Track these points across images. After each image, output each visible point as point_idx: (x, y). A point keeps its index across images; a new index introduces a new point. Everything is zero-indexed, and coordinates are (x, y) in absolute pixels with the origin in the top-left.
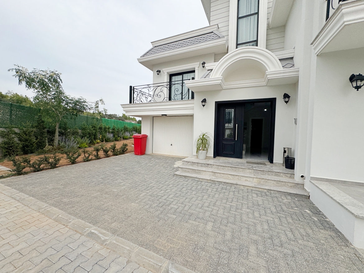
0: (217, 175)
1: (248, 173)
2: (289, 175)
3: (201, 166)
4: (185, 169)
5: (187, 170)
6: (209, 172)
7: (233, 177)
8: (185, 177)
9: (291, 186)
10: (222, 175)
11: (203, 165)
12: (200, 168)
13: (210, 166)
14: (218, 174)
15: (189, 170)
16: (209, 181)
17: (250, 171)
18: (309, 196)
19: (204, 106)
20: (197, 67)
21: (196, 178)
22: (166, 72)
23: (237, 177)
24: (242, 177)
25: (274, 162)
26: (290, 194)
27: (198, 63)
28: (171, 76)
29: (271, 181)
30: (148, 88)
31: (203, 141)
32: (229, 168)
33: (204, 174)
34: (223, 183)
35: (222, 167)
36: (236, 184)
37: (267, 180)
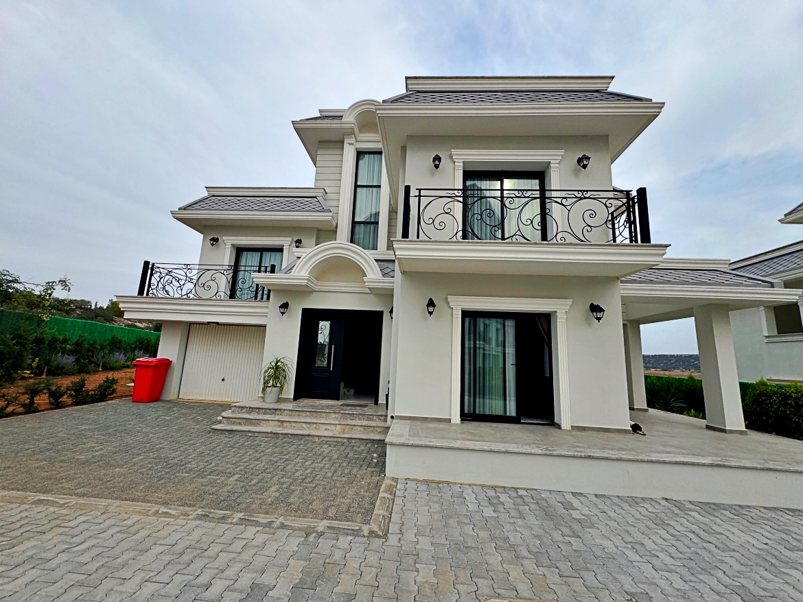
0: (285, 424)
1: (333, 419)
2: (383, 418)
3: (265, 413)
4: (234, 420)
5: (237, 421)
6: (273, 422)
7: (308, 425)
8: (230, 431)
9: (380, 432)
10: (293, 424)
11: (268, 411)
12: (261, 417)
13: (278, 412)
14: (288, 424)
15: (240, 421)
16: (270, 435)
17: (337, 415)
19: (283, 313)
20: (288, 244)
21: (249, 432)
22: (230, 244)
23: (315, 425)
24: (323, 425)
25: (379, 402)
26: (373, 441)
27: (290, 239)
28: (240, 251)
29: (358, 427)
30: (185, 270)
31: (277, 372)
32: (308, 413)
33: (265, 425)
34: (290, 436)
35: (297, 413)
36: (309, 436)
37: (354, 427)
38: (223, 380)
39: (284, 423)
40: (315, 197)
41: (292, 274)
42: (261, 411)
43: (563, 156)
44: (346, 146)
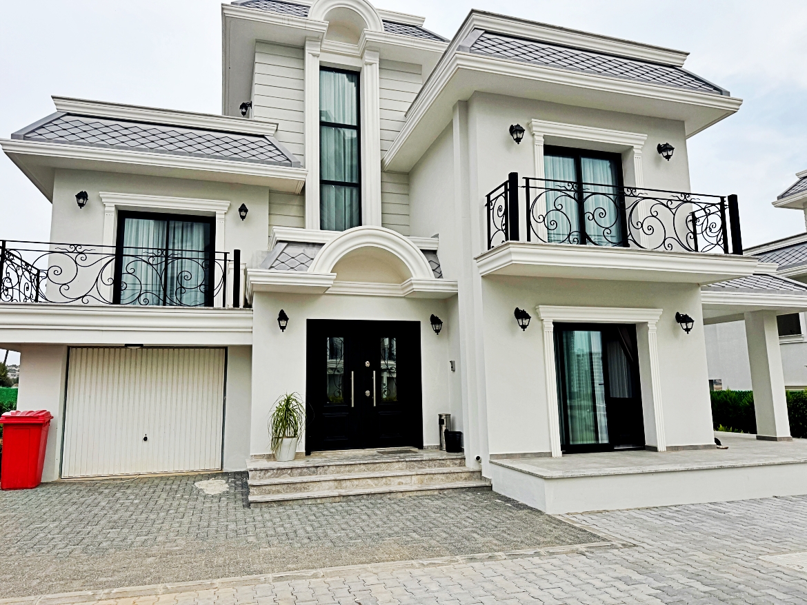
0: (344, 484)
1: (397, 469)
2: (458, 462)
3: (301, 475)
4: (269, 488)
5: (274, 488)
6: (327, 483)
7: (376, 481)
8: (280, 502)
9: (465, 479)
10: (356, 482)
11: (305, 470)
12: (305, 479)
14: (348, 482)
15: (278, 488)
16: (337, 499)
17: (400, 464)
18: (492, 486)
19: (283, 328)
20: (223, 212)
21: (308, 499)
22: (113, 205)
23: (384, 480)
24: (392, 479)
25: (425, 445)
26: (469, 489)
27: (227, 203)
28: (124, 215)
29: (438, 476)
32: (362, 467)
33: (316, 489)
34: (365, 497)
35: (348, 468)
36: (390, 493)
37: (432, 476)
38: (145, 439)
39: (342, 482)
40: (262, 136)
41: (310, 270)
42: (295, 472)
43: (645, 141)
44: (308, 57)
